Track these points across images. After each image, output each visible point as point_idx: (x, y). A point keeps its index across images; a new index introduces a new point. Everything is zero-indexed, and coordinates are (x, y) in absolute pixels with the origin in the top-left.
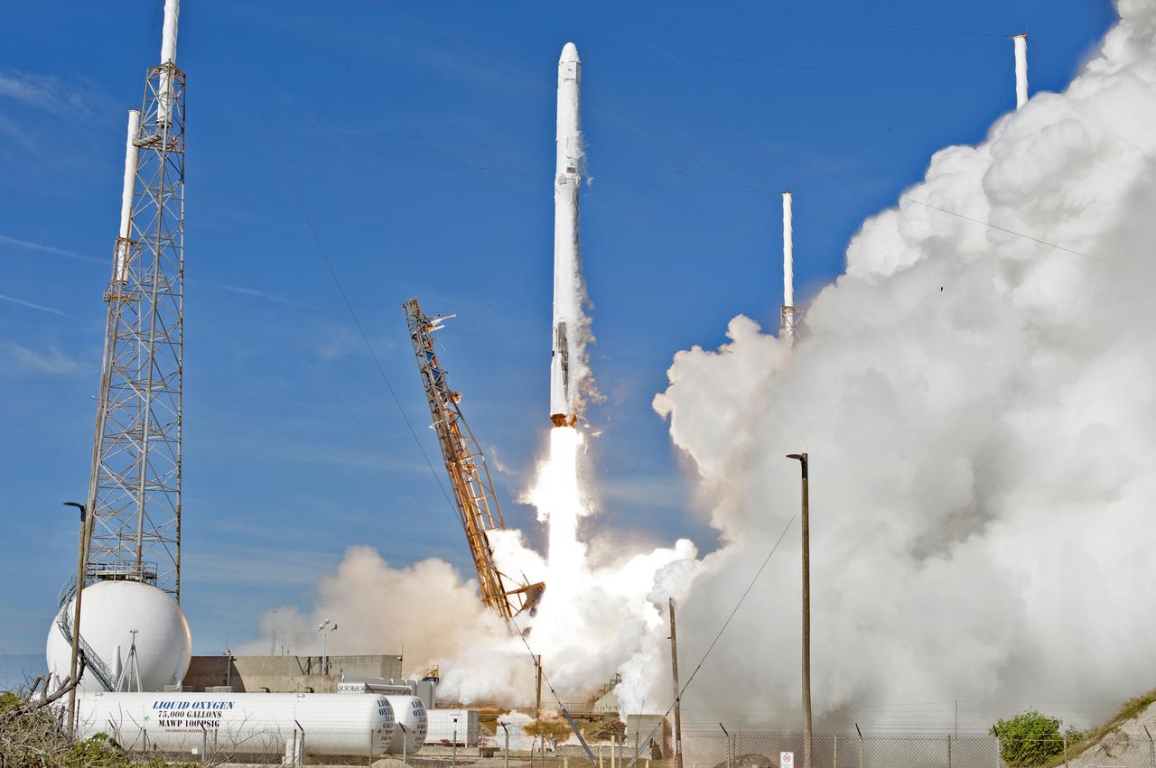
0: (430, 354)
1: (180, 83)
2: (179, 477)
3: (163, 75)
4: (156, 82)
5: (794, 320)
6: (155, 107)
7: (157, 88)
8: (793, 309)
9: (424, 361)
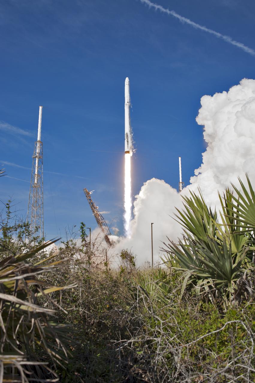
0: (90, 200)
1: (42, 145)
2: (43, 225)
3: (38, 143)
4: (36, 144)
5: (182, 185)
6: (36, 150)
7: (37, 145)
8: (182, 183)
9: (89, 201)
